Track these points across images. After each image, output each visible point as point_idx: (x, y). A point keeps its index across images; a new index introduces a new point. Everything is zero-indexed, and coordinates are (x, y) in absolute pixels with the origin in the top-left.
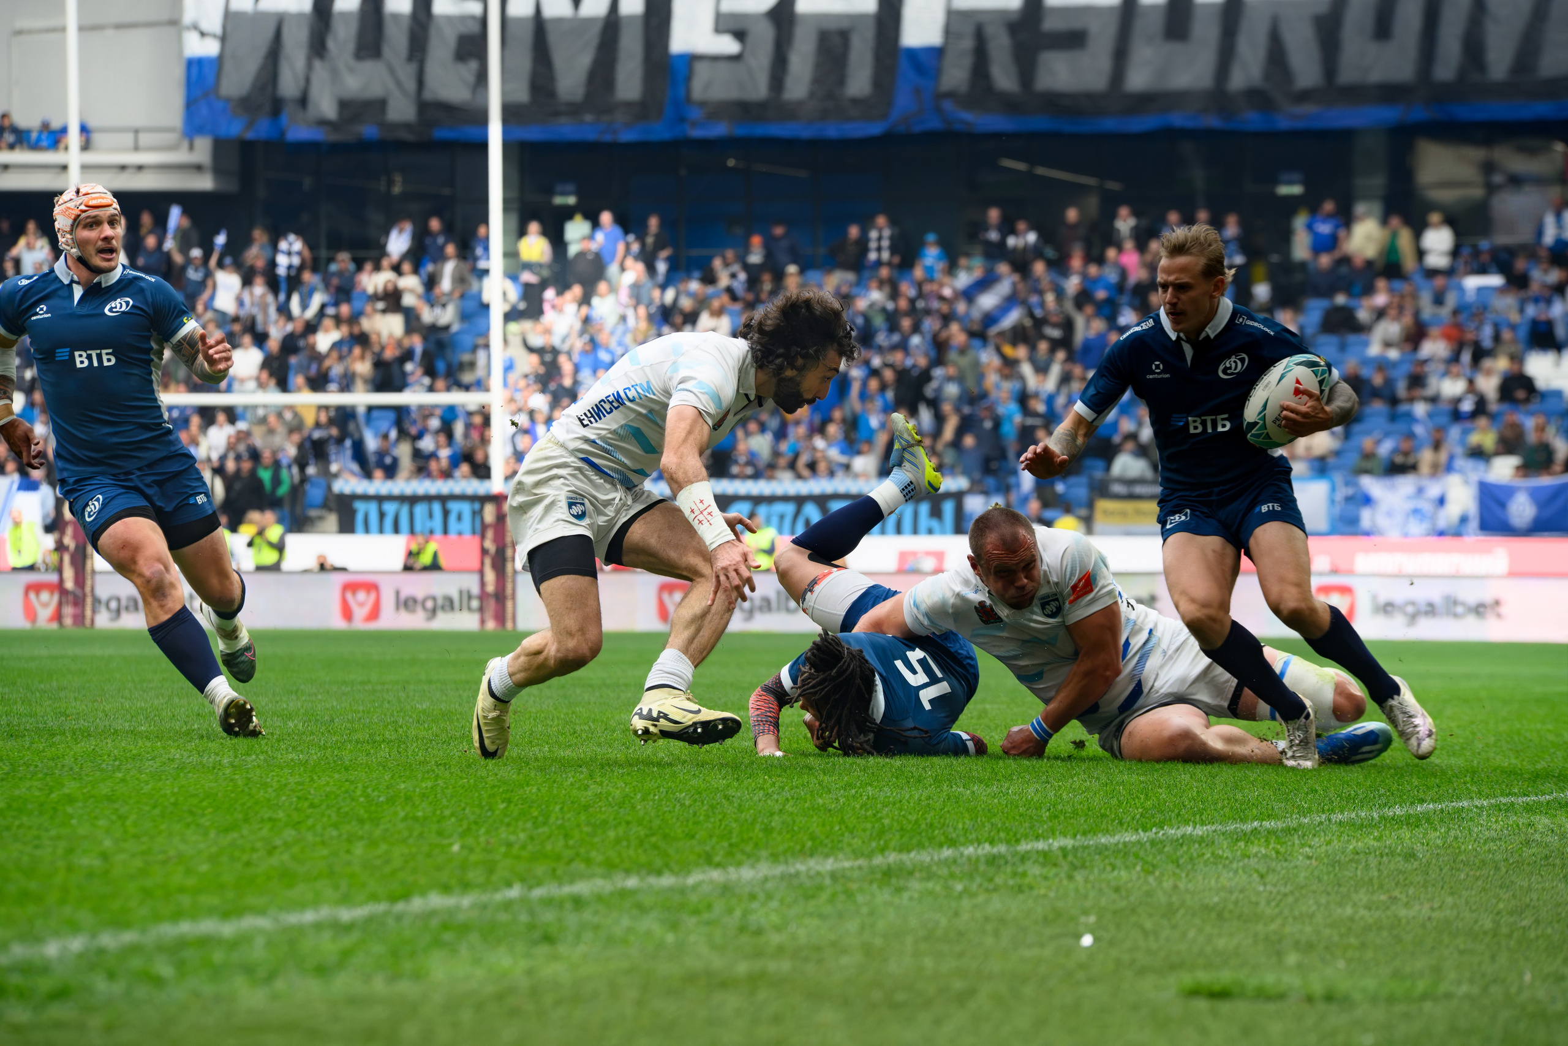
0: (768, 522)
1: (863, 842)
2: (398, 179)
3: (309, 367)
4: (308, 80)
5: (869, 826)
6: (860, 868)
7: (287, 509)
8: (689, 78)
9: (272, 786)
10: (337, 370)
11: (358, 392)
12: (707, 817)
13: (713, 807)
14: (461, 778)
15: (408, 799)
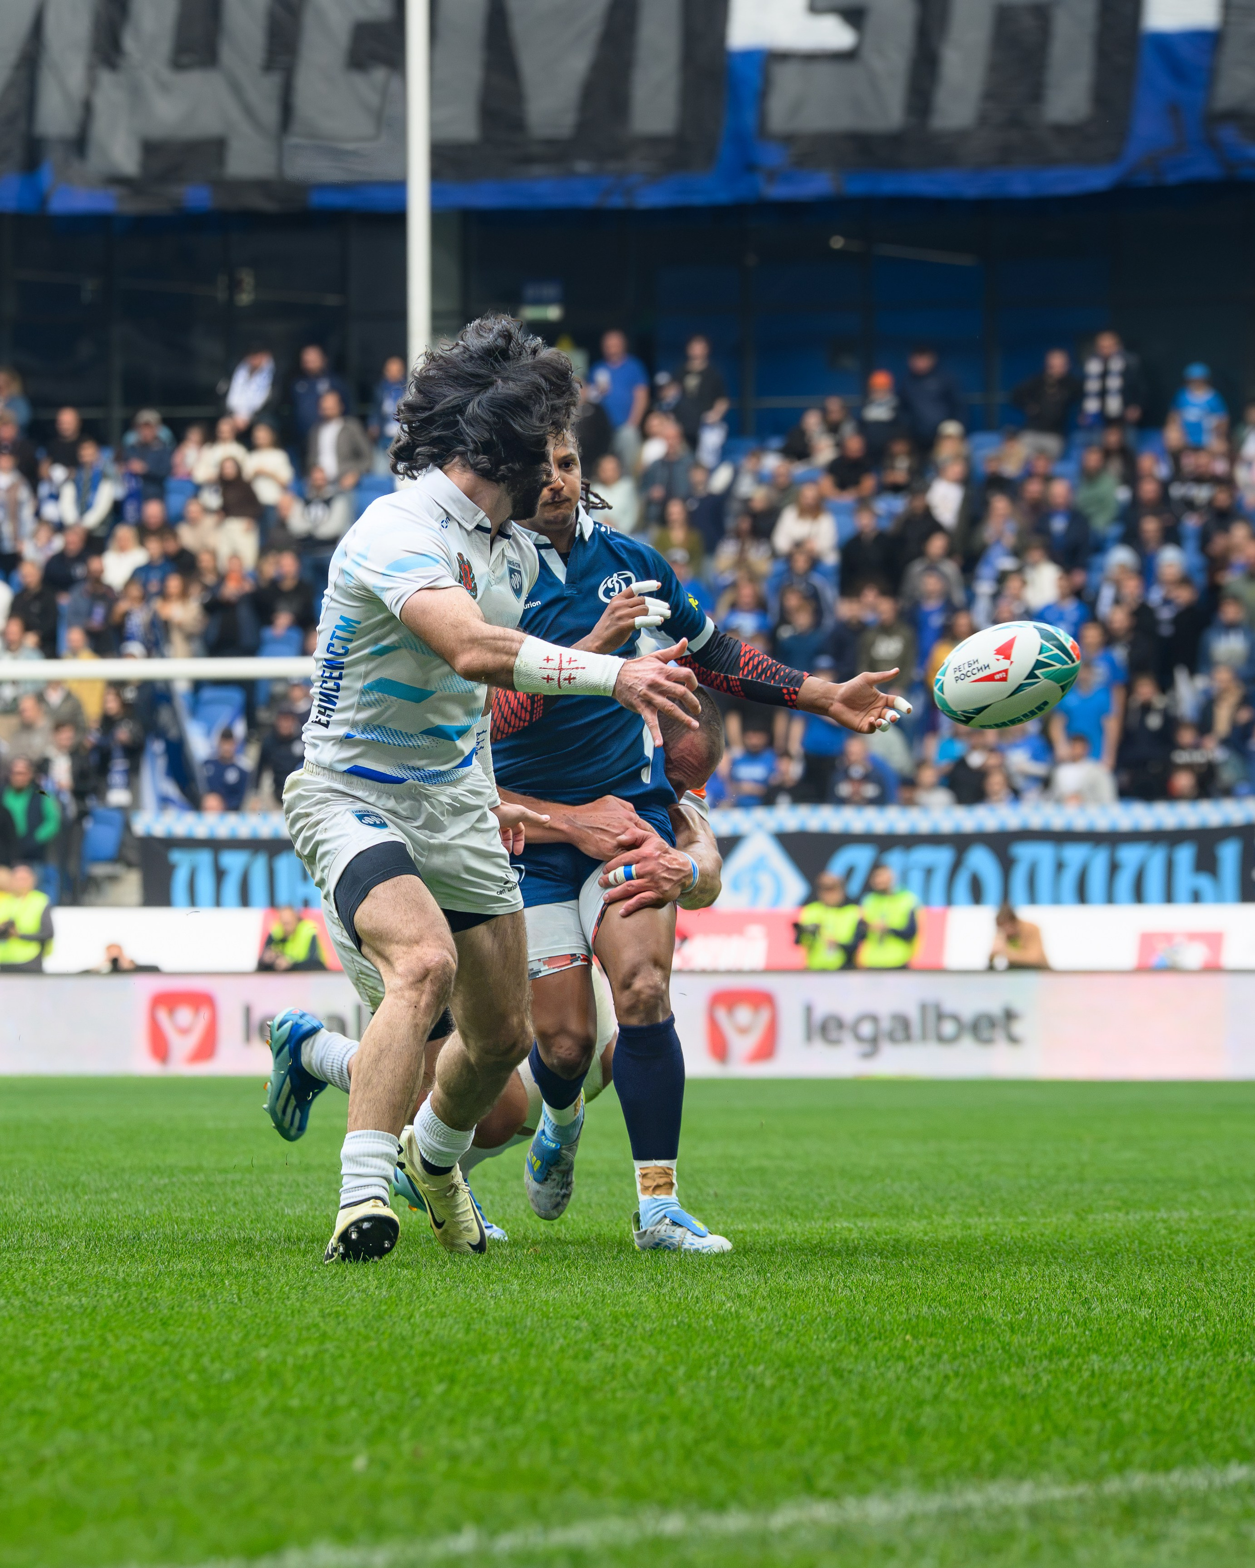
0: (904, 880)
1: (1086, 1453)
2: (247, 279)
3: (90, 614)
4: (88, 107)
5: (1094, 1424)
6: (1081, 1500)
7: (53, 865)
8: (763, 94)
9: (34, 1354)
10: (138, 619)
11: (175, 656)
12: (804, 1409)
13: (814, 1391)
14: (367, 1338)
15: (273, 1375)
